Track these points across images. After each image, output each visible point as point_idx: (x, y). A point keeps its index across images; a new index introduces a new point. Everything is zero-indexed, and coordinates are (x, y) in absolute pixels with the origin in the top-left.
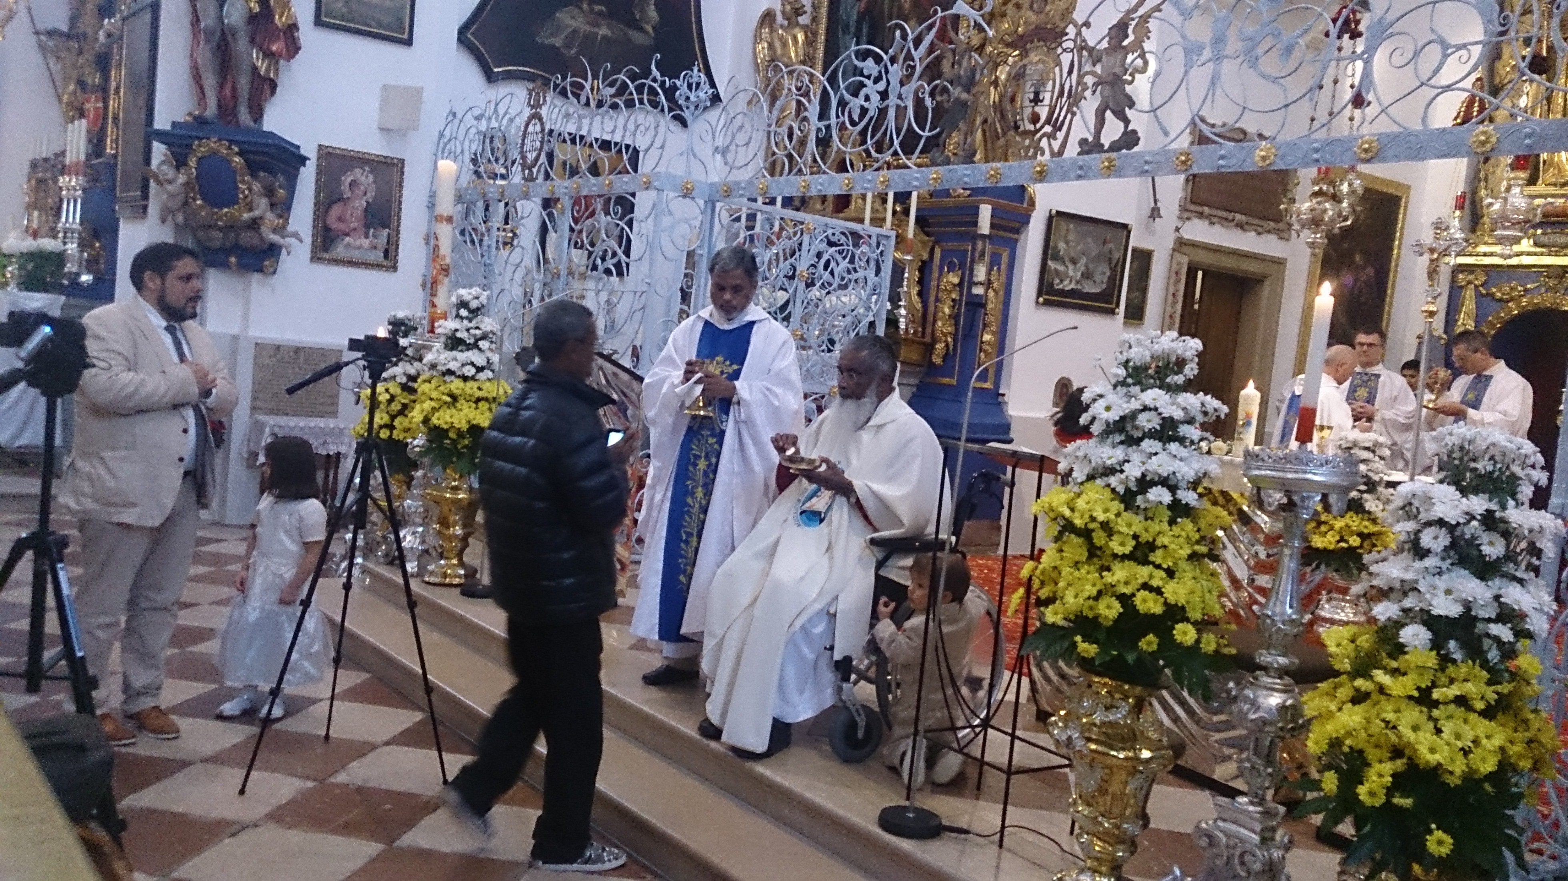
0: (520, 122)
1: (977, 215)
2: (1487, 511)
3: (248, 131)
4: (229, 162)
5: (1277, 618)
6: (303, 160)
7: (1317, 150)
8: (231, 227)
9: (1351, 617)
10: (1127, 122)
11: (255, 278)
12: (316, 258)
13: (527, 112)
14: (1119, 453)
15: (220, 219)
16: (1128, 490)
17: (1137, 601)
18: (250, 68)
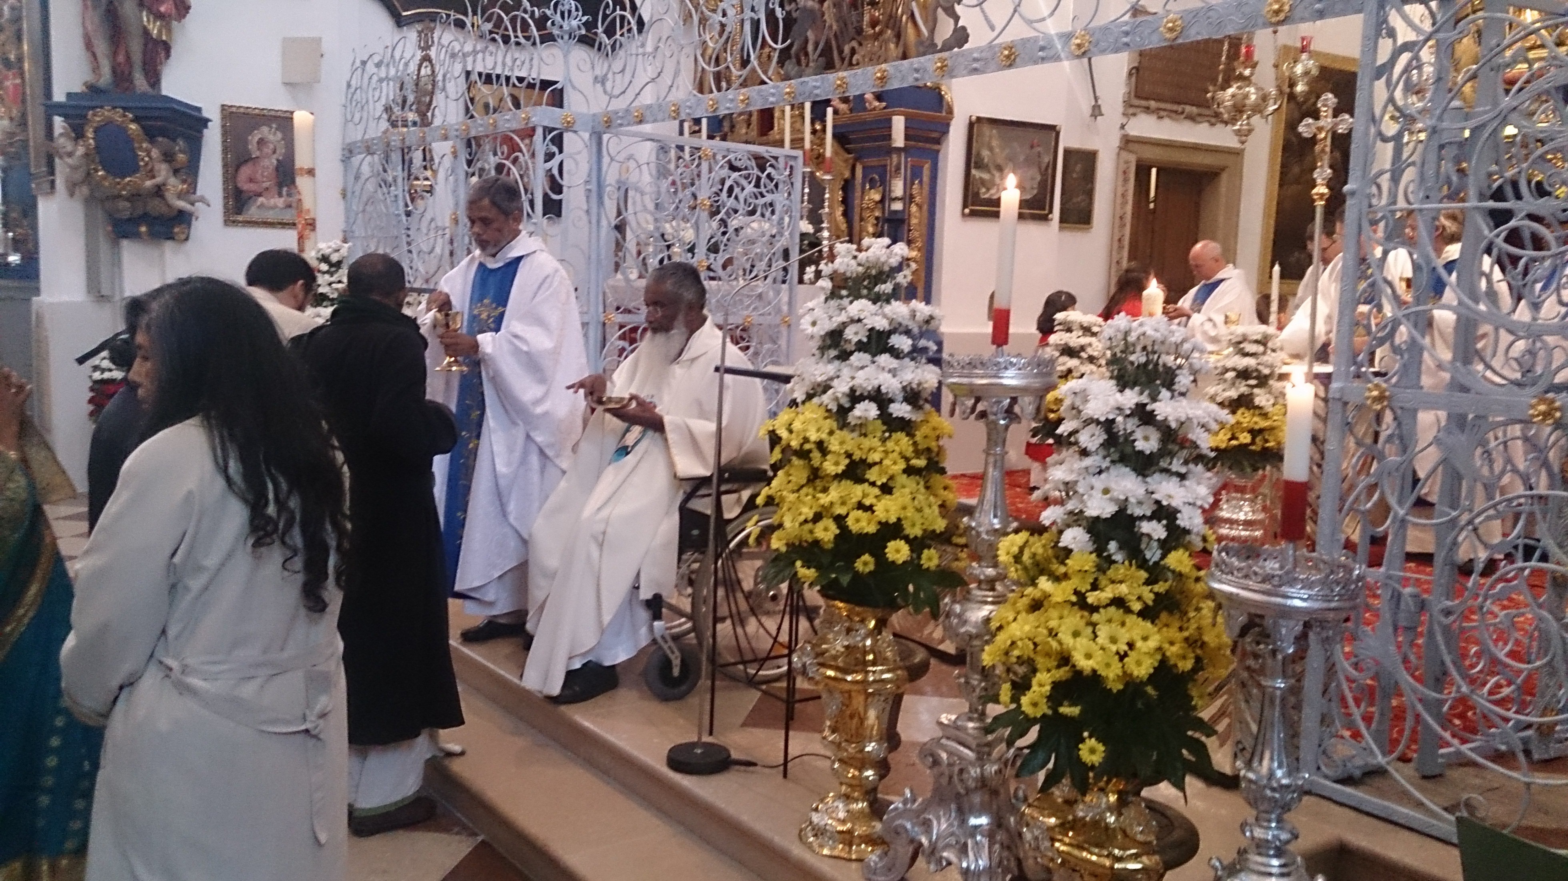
0: (413, 67)
1: (890, 127)
2: (1137, 404)
3: (144, 94)
4: (125, 130)
5: (981, 529)
6: (205, 122)
7: (1127, 34)
8: (136, 196)
9: (1250, 517)
10: (957, 18)
11: (169, 245)
12: (229, 222)
13: (419, 54)
14: (831, 369)
15: (124, 189)
16: (840, 407)
17: (850, 522)
18: (141, 32)
